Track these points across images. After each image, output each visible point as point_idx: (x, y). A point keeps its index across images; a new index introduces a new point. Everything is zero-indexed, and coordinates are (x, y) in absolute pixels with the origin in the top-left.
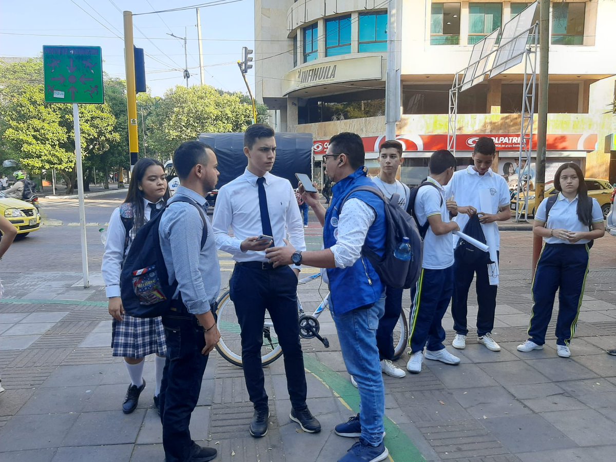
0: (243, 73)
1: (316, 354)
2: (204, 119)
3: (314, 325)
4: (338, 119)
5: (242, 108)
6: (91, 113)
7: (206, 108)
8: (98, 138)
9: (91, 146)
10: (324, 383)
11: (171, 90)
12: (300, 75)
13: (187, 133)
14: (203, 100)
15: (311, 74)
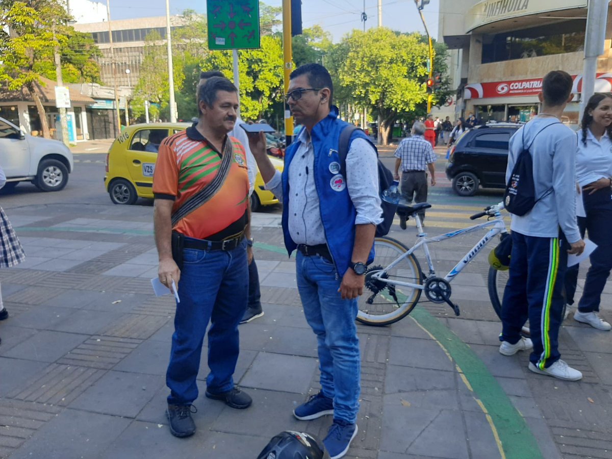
0: (419, 10)
1: (447, 320)
2: (379, 62)
3: (445, 289)
4: (529, 56)
5: (419, 48)
6: (274, 63)
7: (381, 51)
8: (279, 87)
9: (274, 95)
10: (448, 354)
11: (347, 35)
12: (486, 8)
13: (360, 79)
14: (378, 43)
15: (499, 6)
